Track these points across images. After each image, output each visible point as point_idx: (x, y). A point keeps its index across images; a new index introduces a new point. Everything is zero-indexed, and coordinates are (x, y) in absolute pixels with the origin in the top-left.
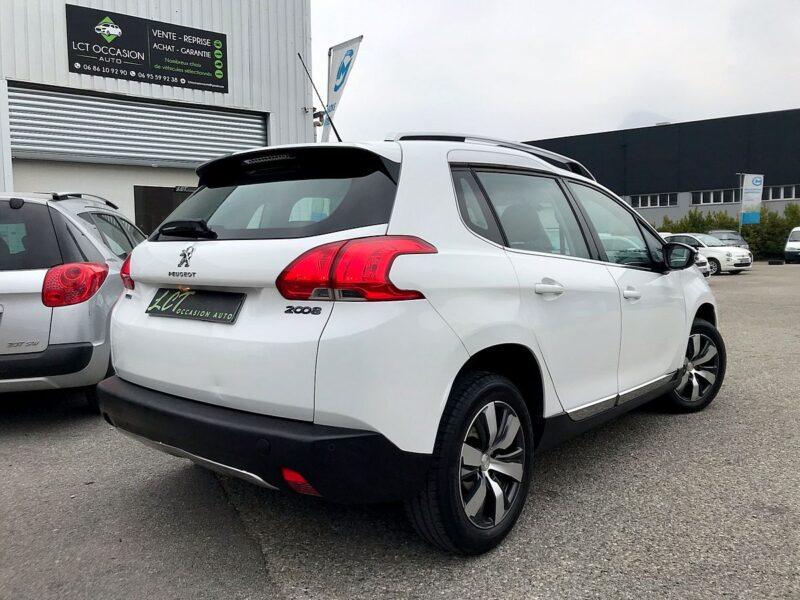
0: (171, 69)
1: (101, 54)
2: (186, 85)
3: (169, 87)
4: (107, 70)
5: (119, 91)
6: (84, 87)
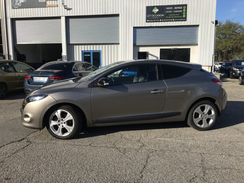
0: (171, 17)
2: (174, 21)
3: (169, 22)
4: (154, 21)
5: (157, 25)
6: (149, 26)
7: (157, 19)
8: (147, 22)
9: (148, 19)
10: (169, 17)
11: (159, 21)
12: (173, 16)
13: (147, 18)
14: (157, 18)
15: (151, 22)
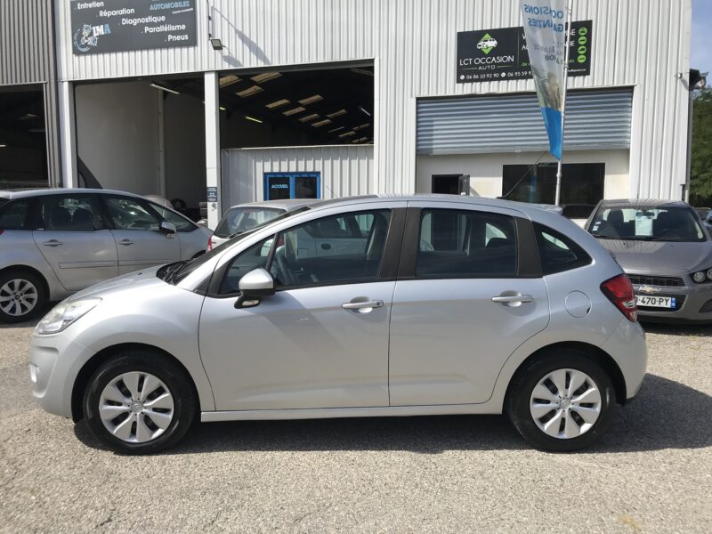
1: (481, 65)
5: (492, 91)
6: (465, 93)
7: (493, 72)
8: (459, 81)
13: (460, 70)
14: (493, 67)
15: (472, 81)
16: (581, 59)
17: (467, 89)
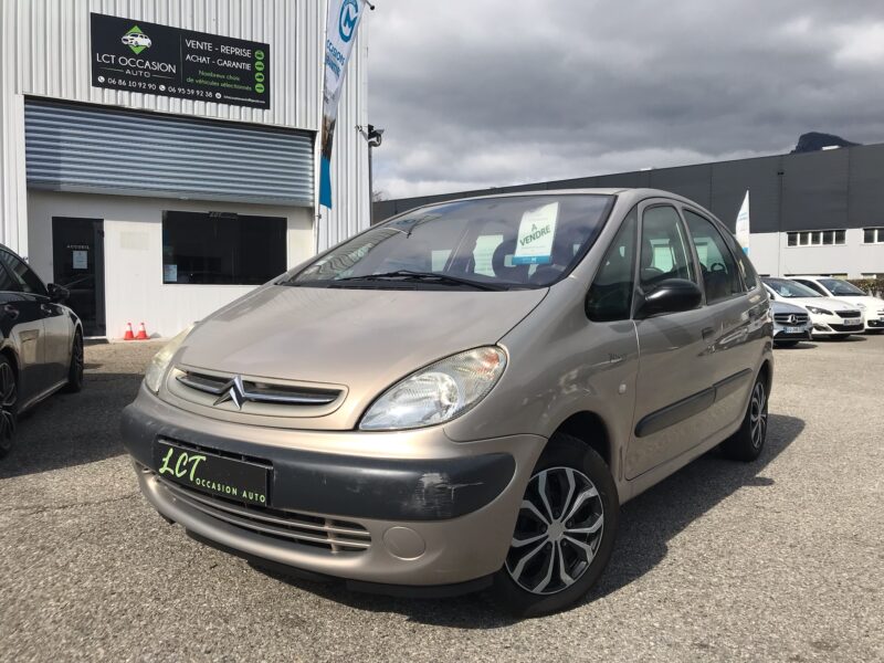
0: (205, 82)
1: (129, 68)
2: (222, 101)
3: (202, 103)
4: (133, 84)
5: (146, 107)
6: (106, 102)
7: (147, 81)
8: (96, 83)
9: (103, 73)
10: (200, 81)
11: (157, 93)
12: (216, 80)
13: (97, 69)
14: (147, 75)
15: (117, 87)
16: (260, 88)
17: (109, 97)
